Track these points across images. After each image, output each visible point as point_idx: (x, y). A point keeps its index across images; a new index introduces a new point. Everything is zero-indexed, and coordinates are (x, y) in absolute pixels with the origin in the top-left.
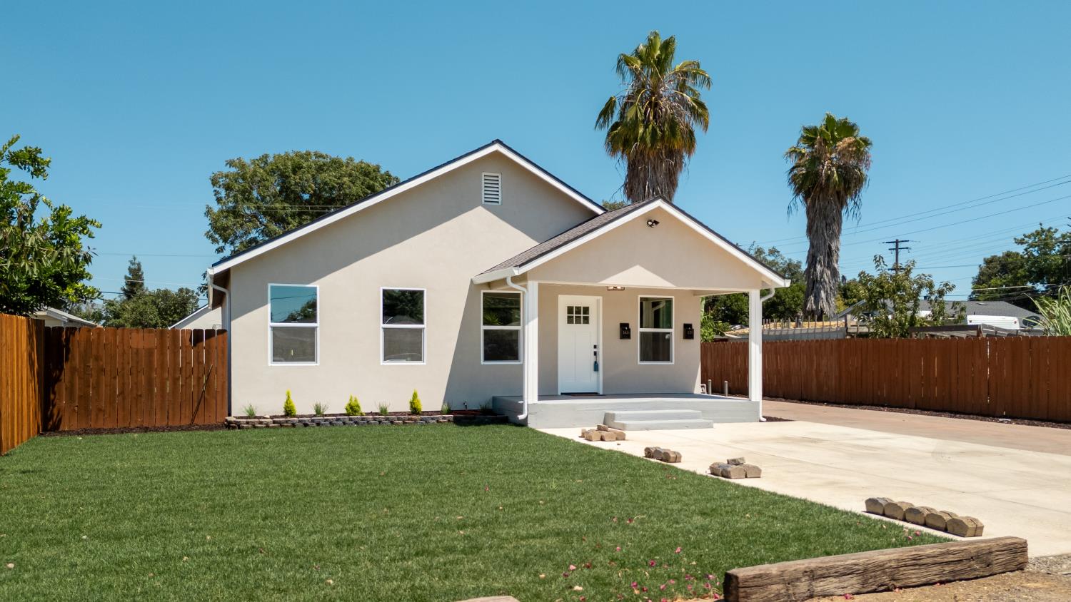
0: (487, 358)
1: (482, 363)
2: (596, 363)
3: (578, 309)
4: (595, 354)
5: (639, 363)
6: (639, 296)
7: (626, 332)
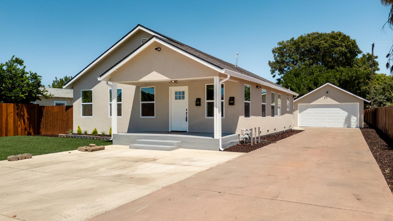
0: (143, 115)
1: (141, 117)
2: (187, 117)
3: (180, 92)
4: (187, 112)
5: (206, 117)
6: (206, 84)
7: (198, 103)
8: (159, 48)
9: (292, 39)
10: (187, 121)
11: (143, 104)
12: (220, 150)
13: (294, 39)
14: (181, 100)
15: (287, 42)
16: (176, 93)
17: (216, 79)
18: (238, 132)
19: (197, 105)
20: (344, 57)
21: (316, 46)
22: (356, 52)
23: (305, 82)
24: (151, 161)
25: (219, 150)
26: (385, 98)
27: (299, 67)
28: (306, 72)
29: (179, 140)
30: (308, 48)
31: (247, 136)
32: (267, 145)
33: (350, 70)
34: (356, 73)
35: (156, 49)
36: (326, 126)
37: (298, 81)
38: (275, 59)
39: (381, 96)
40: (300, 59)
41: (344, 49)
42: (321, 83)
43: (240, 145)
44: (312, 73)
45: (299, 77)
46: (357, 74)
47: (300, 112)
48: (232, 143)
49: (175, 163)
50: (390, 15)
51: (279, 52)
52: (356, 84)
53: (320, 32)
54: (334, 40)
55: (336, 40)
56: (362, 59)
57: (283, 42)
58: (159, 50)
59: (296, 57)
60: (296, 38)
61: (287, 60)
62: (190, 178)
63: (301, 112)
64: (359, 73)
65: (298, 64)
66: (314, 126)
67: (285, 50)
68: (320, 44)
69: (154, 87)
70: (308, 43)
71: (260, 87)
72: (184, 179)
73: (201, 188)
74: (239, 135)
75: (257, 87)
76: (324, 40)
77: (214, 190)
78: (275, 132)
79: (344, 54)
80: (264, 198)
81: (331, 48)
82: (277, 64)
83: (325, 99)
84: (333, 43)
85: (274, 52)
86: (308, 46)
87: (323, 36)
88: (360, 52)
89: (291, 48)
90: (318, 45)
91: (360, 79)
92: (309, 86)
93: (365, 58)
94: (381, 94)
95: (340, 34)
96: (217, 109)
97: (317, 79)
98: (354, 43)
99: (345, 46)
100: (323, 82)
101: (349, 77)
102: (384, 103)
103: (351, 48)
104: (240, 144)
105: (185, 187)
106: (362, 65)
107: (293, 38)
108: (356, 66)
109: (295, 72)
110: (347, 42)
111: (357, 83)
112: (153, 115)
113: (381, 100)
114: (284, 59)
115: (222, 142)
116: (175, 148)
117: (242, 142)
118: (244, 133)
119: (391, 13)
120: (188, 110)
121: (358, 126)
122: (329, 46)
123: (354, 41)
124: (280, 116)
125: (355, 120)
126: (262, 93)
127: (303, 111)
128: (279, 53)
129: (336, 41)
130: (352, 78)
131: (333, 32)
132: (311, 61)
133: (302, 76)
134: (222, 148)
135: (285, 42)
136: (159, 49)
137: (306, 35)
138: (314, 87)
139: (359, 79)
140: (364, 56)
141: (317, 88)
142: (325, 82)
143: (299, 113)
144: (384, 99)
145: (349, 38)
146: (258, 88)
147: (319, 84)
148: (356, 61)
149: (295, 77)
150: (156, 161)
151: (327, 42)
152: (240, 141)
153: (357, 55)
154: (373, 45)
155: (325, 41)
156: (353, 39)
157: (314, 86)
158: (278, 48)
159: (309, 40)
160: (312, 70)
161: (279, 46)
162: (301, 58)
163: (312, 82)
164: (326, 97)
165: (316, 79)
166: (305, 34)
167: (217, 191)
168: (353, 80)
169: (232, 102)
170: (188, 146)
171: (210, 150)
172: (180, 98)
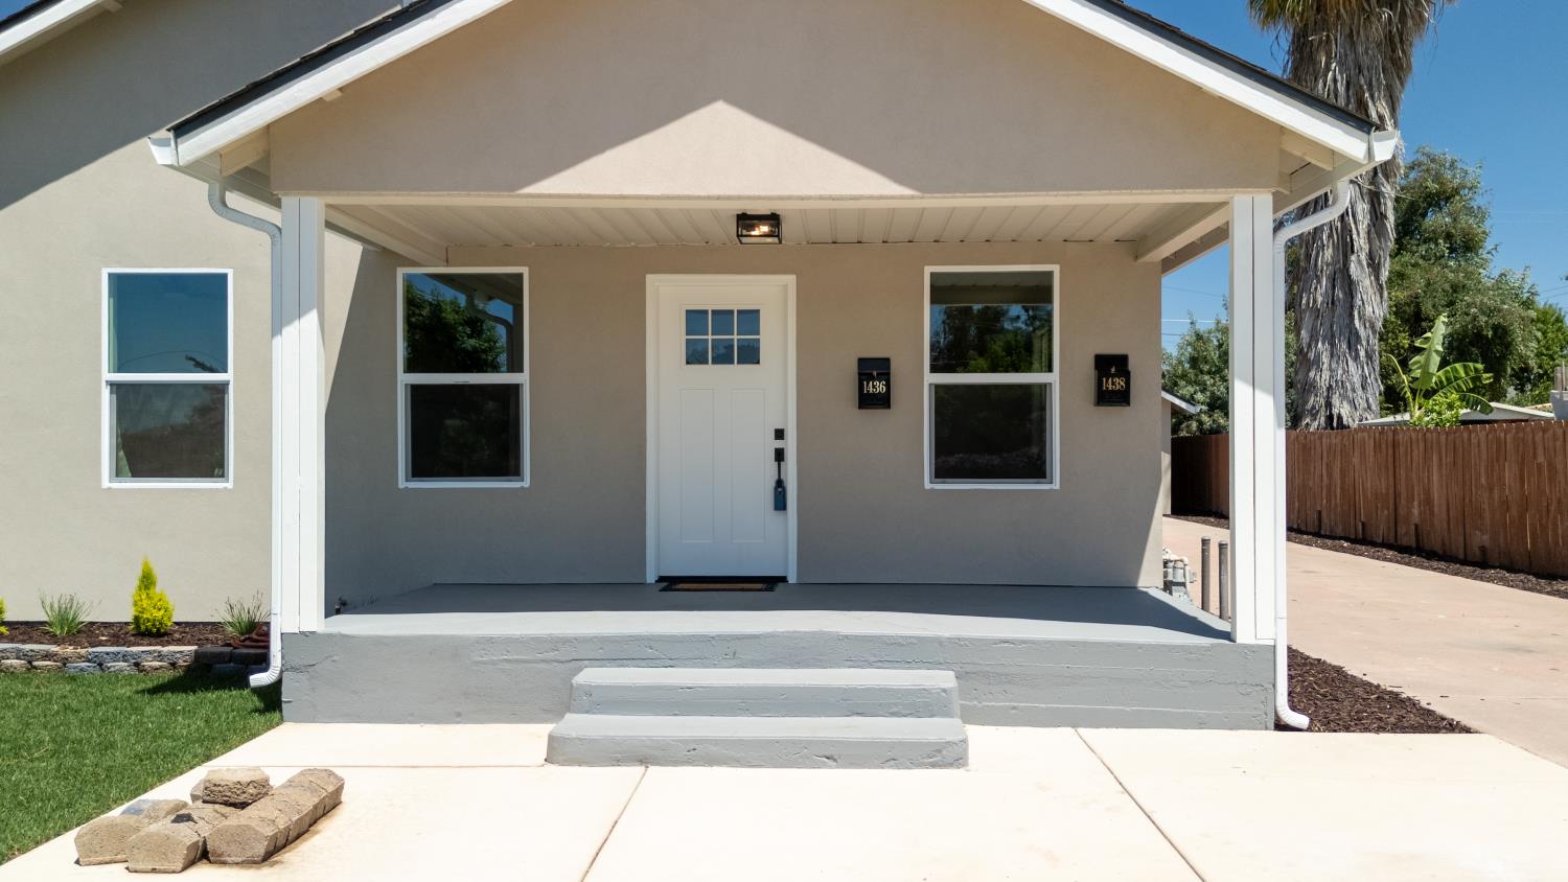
1: (403, 484)
2: (780, 484)
3: (723, 317)
4: (780, 455)
5: (928, 485)
6: (928, 270)
7: (874, 387)
10: (780, 503)
11: (416, 391)
12: (1281, 726)
14: (736, 371)
16: (695, 319)
19: (867, 401)
25: (1273, 725)
29: (939, 666)
69: (523, 269)
120: (791, 435)
169: (1120, 383)
170: (1014, 708)
171: (1202, 724)
172: (723, 357)
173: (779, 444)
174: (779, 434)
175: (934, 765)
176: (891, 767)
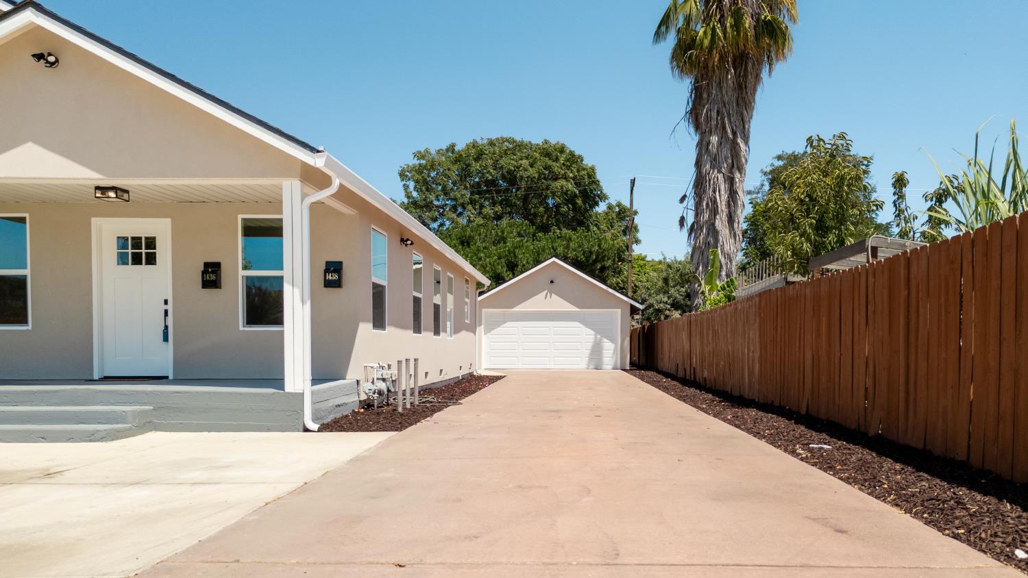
2: (166, 327)
3: (136, 242)
4: (166, 312)
5: (241, 328)
6: (240, 217)
7: (209, 277)
8: (50, 54)
9: (451, 148)
10: (166, 339)
12: (306, 430)
13: (457, 149)
14: (144, 268)
15: (438, 152)
16: (122, 242)
17: (291, 189)
18: (353, 374)
19: (206, 285)
20: (570, 205)
21: (509, 172)
22: (595, 195)
23: (485, 259)
24: (31, 478)
25: (302, 429)
26: (669, 301)
27: (469, 221)
28: (486, 236)
29: (145, 404)
30: (491, 174)
31: (382, 386)
32: (440, 409)
33: (586, 237)
34: (599, 246)
35: (39, 57)
36: (547, 367)
37: (470, 255)
38: (408, 196)
39: (661, 295)
40: (472, 202)
41: (570, 186)
42: (524, 265)
43: (362, 413)
44: (503, 239)
45: (472, 245)
46: (600, 248)
47: (487, 331)
48: (338, 406)
49: (149, 480)
50: (688, 103)
51: (417, 176)
52: (597, 272)
53: (518, 138)
54: (550, 163)
55: (554, 161)
56: (606, 214)
57: (427, 151)
58: (52, 64)
59: (462, 195)
60: (460, 147)
61: (438, 200)
62: (240, 526)
63: (489, 332)
64: (604, 246)
65: (466, 213)
66: (521, 366)
67: (433, 174)
68: (518, 168)
69: (27, 215)
70: (490, 162)
71: (412, 244)
72: (213, 531)
73: (311, 560)
74: (358, 382)
75: (402, 240)
76: (527, 158)
77: (371, 559)
78: (440, 378)
79: (570, 199)
80: (577, 564)
81: (543, 180)
82: (415, 209)
83: (546, 298)
84: (547, 167)
85: (402, 175)
86: (492, 171)
87: (526, 148)
88: (603, 197)
89: (449, 170)
90: (515, 170)
91: (606, 258)
92: (495, 272)
93: (613, 212)
94: (659, 291)
95: (562, 150)
96: (297, 292)
97: (515, 255)
98: (591, 174)
99: (574, 179)
100: (528, 263)
101: (583, 254)
102: (667, 312)
103: (585, 185)
104: (362, 410)
105: (238, 561)
106: (606, 229)
107: (453, 146)
108: (595, 229)
109: (461, 233)
110: (578, 171)
111: (600, 269)
112: (24, 321)
113: (662, 305)
114: (432, 197)
115: (313, 403)
116: (130, 429)
117: (367, 405)
118: (376, 374)
119: (691, 97)
120: (170, 302)
121: (619, 365)
122: (539, 176)
123: (593, 169)
124: (451, 335)
125: (612, 351)
126: (415, 264)
127: (494, 329)
128: (417, 182)
129: (554, 164)
130: (590, 257)
131: (546, 142)
132: (498, 208)
133: (478, 243)
134: (314, 420)
135: (433, 152)
136: (51, 59)
137: (485, 141)
138: (508, 273)
139: (603, 259)
140: (610, 207)
141: (514, 276)
142: (532, 262)
143: (485, 334)
144: (666, 303)
145: (582, 160)
146: (406, 245)
147: (520, 267)
148: (596, 217)
149: (460, 247)
150: (58, 478)
151: (535, 165)
152: (360, 401)
153: (597, 204)
154: (633, 182)
155: (531, 160)
156: (590, 165)
157: (507, 271)
158: (414, 166)
159: (494, 154)
160: (503, 232)
161: (416, 162)
162: (475, 200)
163: (503, 260)
164: (549, 295)
165: (512, 255)
166: (482, 139)
167: (383, 561)
168: (591, 261)
169: (335, 277)
170: (181, 424)
171: (269, 430)
172: (137, 260)
173: (166, 307)
174: (166, 302)
175: (91, 441)
176: (71, 442)
